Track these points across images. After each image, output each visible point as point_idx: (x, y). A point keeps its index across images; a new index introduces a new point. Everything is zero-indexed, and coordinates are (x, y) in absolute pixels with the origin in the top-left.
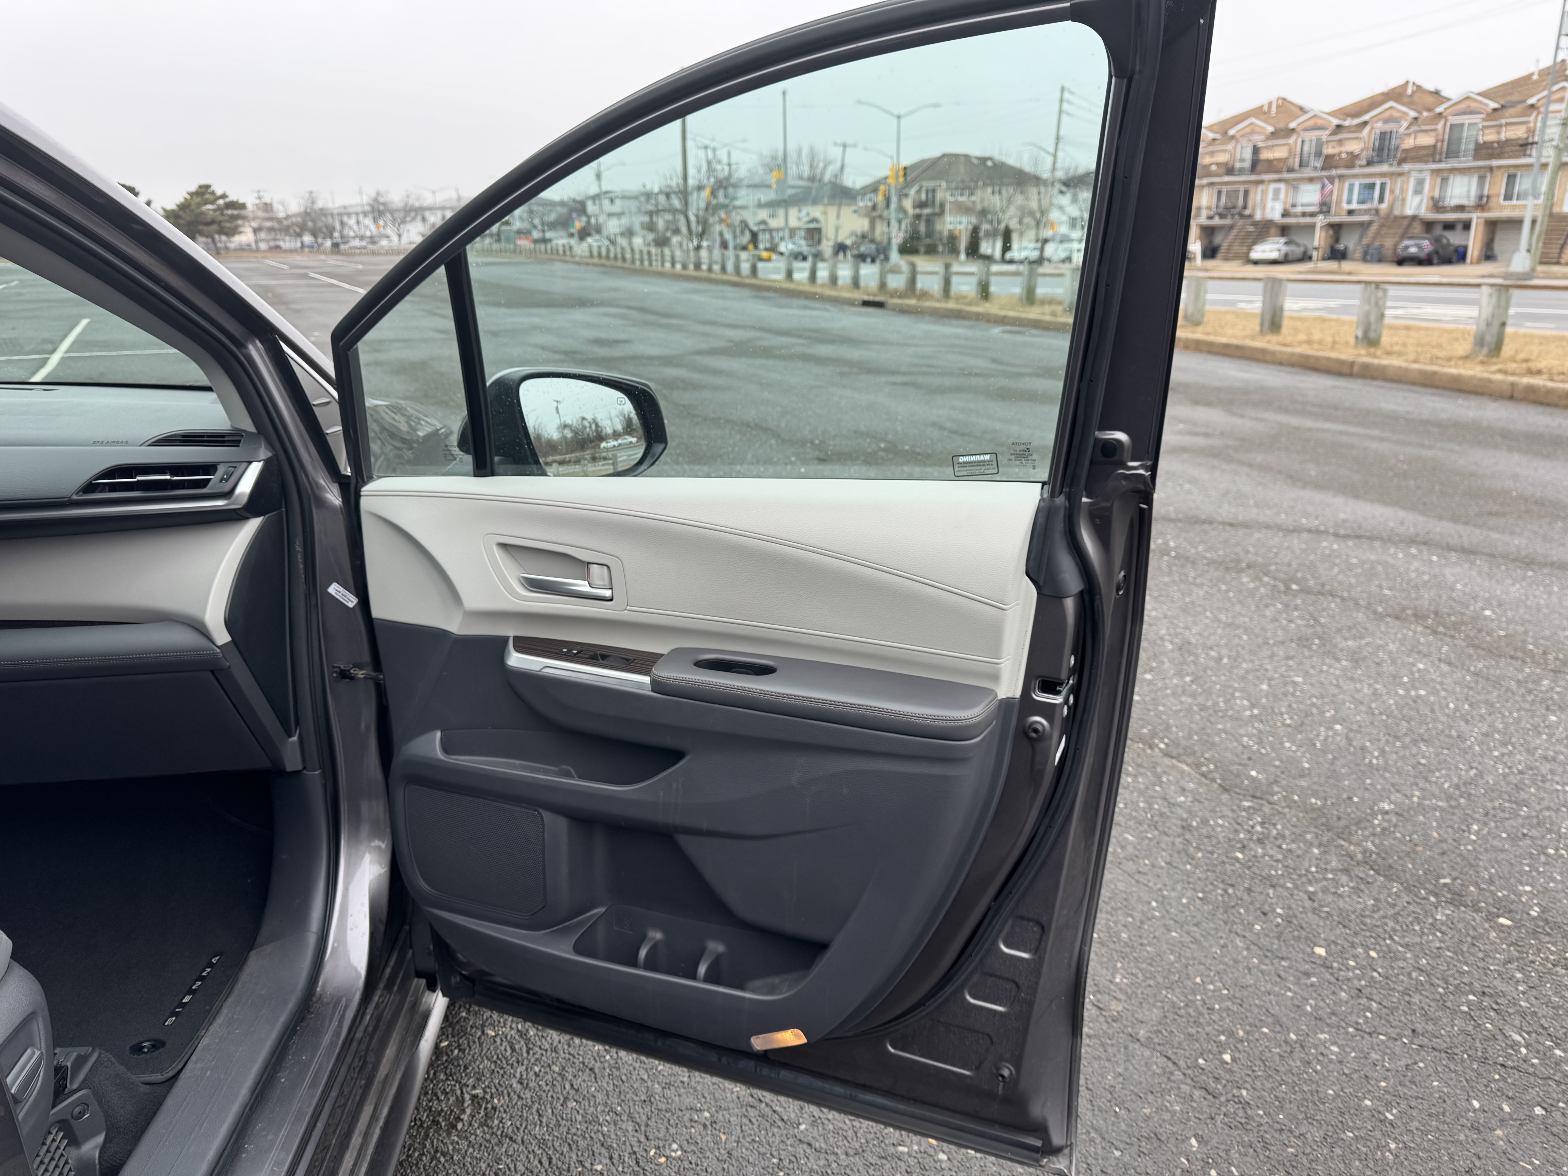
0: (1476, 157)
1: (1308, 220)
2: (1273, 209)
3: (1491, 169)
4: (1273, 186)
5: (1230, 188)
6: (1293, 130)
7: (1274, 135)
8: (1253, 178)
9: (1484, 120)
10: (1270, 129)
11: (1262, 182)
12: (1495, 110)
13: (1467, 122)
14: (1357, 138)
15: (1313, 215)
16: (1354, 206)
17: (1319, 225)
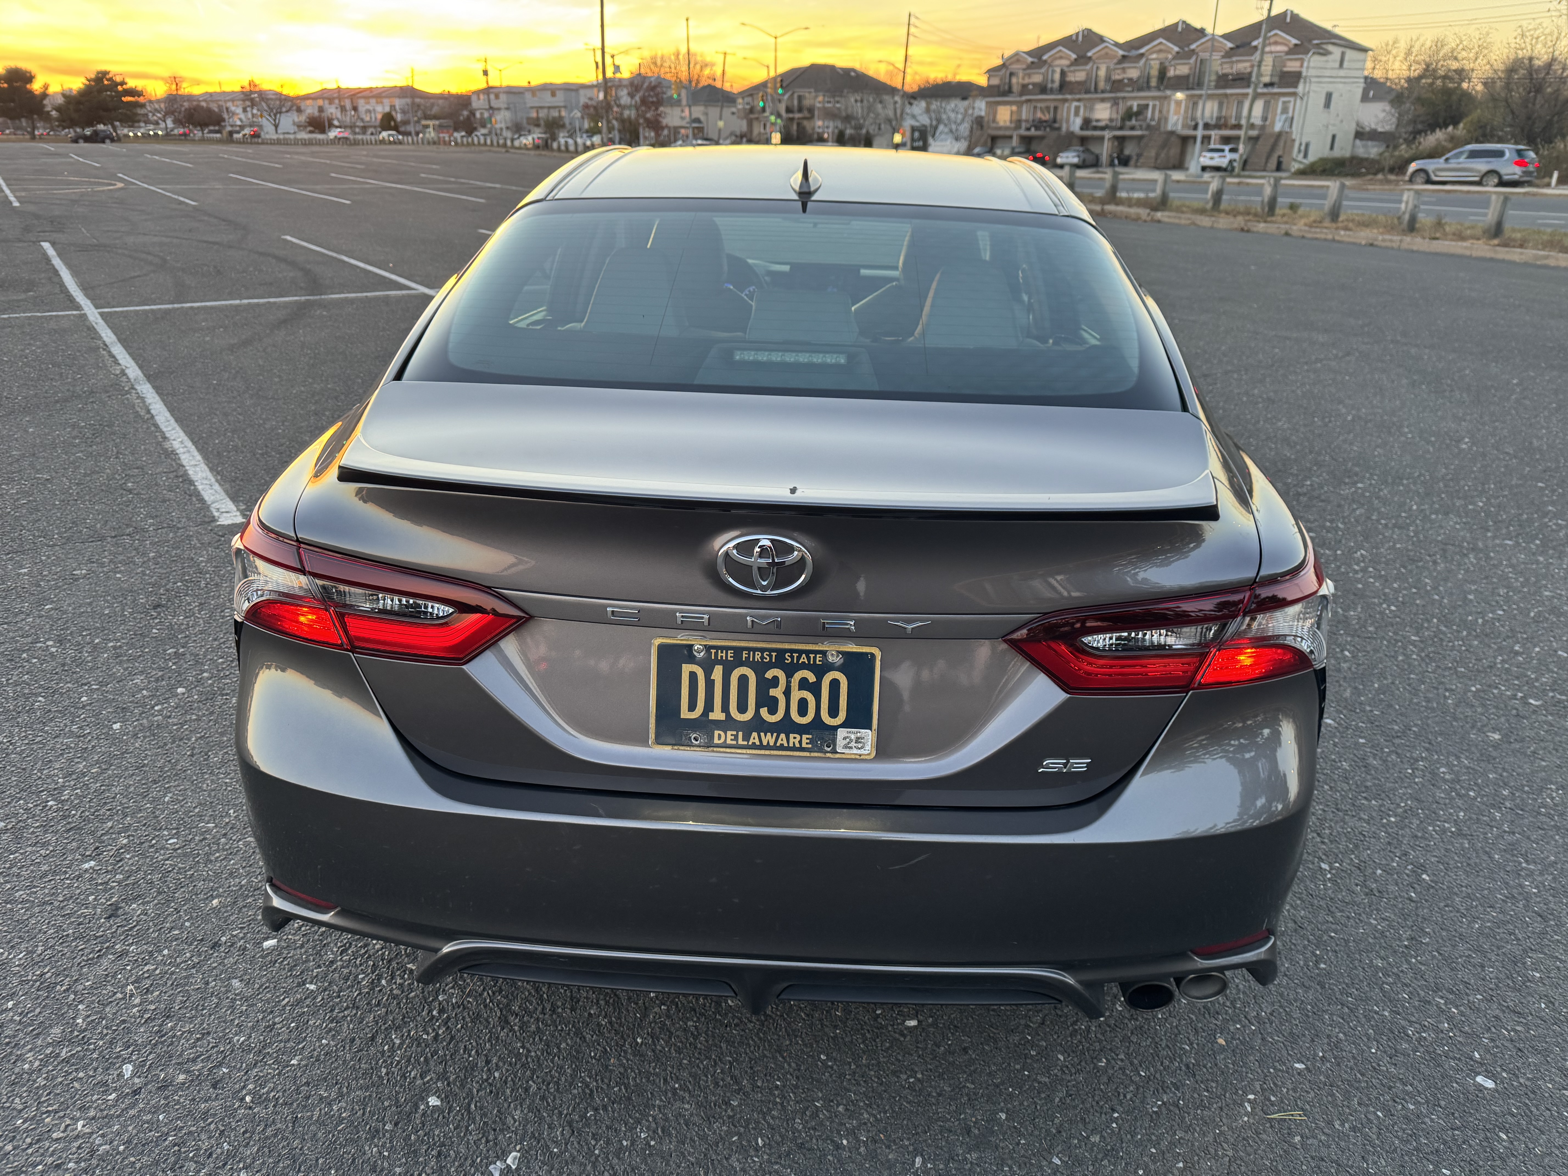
0: (1217, 87)
1: (1100, 133)
2: (1074, 122)
3: (1226, 95)
4: (1075, 104)
5: (1043, 105)
6: (1090, 58)
7: (1075, 62)
8: (1060, 97)
9: (1223, 57)
10: (1074, 56)
11: (1066, 100)
12: (1231, 49)
14: (1135, 67)
15: (1103, 128)
17: (1107, 137)
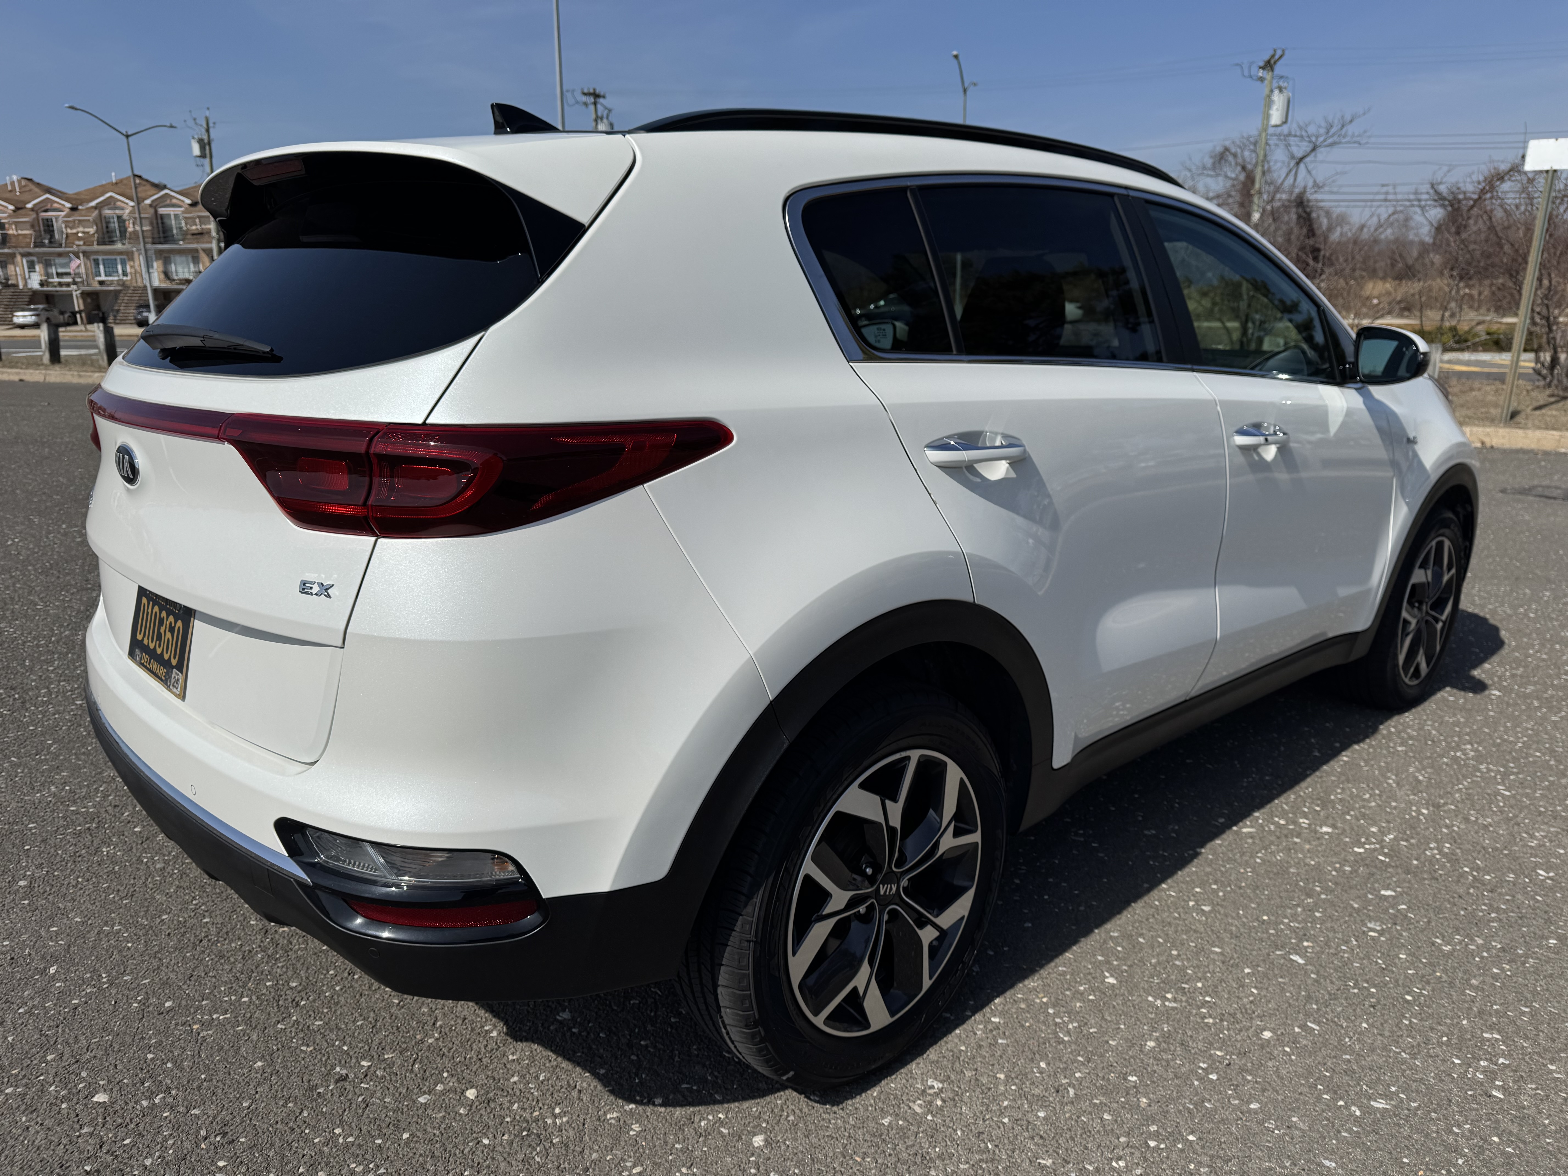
0: (185, 241)
1: (65, 289)
2: (32, 280)
7: (14, 214)
11: (14, 255)
13: (172, 213)
15: (68, 285)
16: (103, 278)
17: (74, 293)
